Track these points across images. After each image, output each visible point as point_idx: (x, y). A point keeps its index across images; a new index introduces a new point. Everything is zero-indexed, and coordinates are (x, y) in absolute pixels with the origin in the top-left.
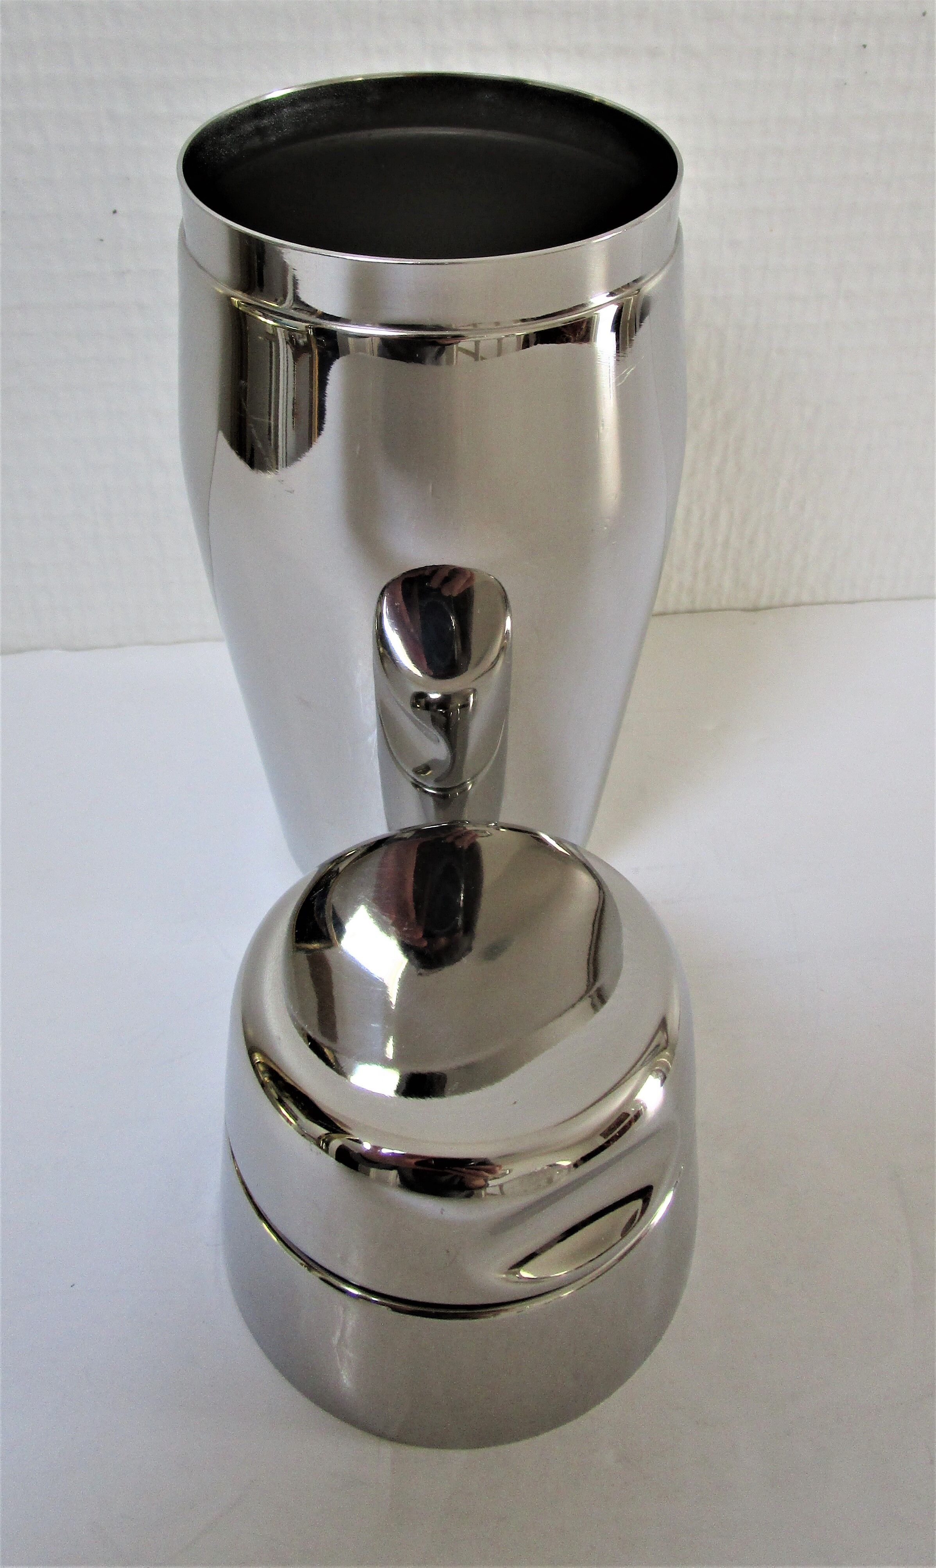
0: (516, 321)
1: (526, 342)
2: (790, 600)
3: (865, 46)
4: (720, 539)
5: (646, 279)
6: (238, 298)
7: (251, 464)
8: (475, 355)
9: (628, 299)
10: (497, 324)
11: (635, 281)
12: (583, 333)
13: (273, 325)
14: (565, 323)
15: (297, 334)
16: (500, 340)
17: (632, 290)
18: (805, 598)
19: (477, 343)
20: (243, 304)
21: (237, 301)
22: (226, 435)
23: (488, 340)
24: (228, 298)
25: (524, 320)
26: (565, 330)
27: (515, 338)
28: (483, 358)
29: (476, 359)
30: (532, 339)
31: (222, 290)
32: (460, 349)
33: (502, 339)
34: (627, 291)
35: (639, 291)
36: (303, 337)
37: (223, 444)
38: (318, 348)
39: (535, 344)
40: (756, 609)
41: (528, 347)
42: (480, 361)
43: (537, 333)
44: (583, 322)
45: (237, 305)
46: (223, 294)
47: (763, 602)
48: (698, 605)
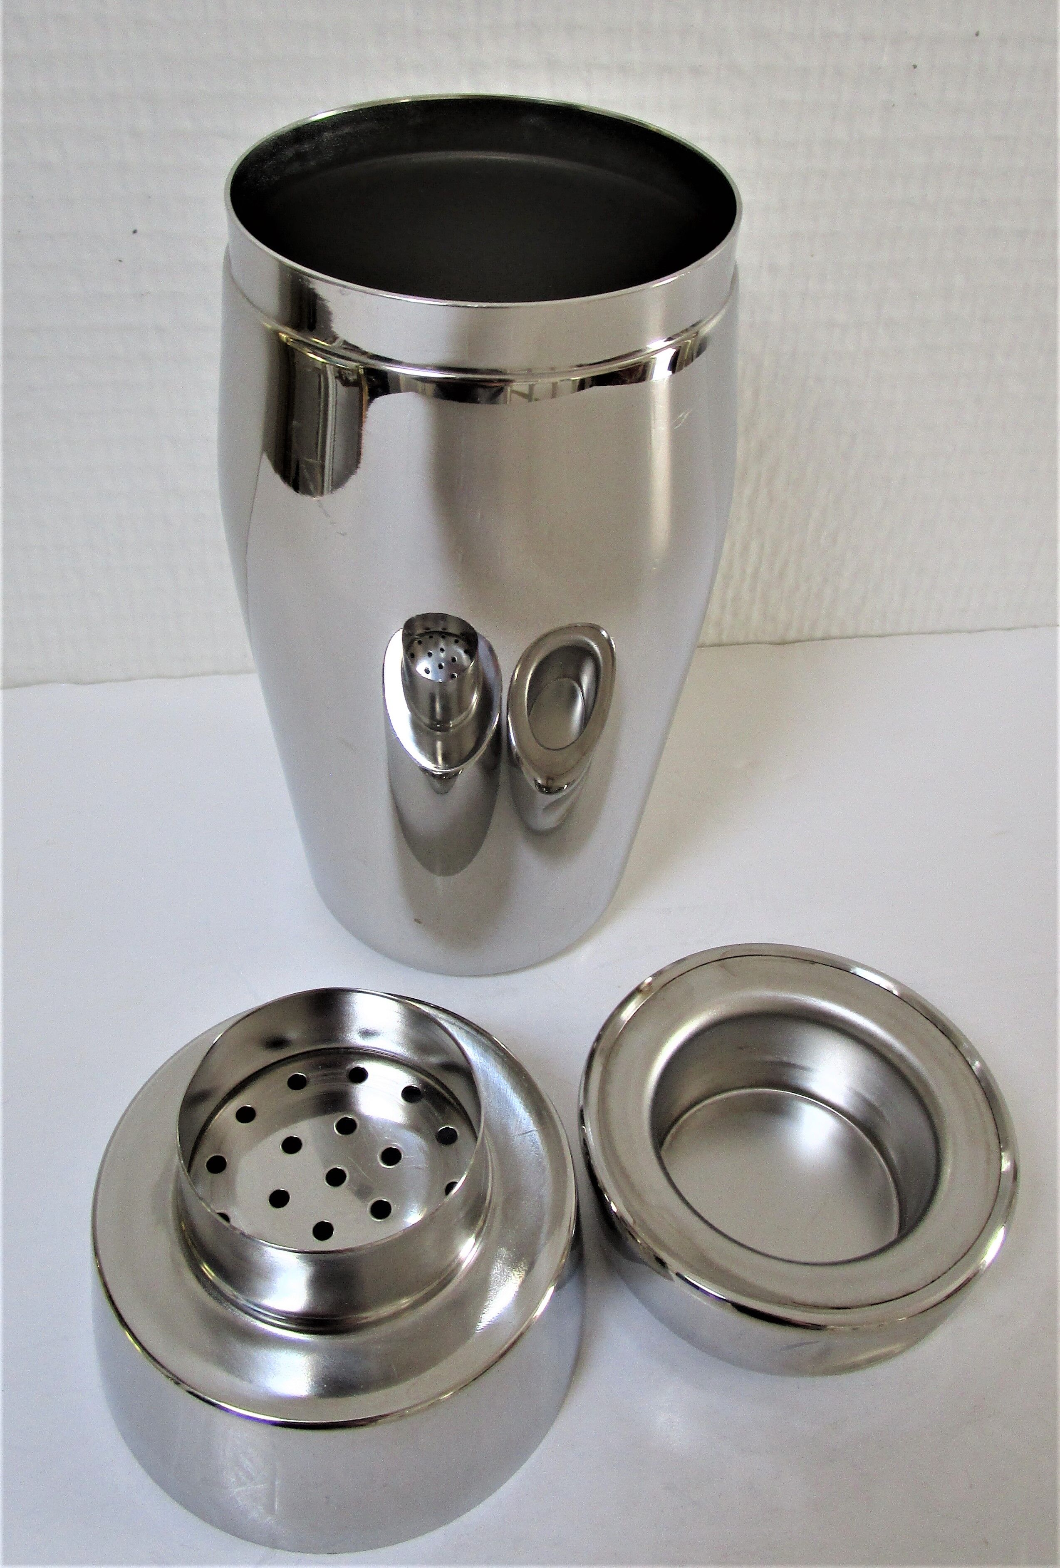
0: (572, 367)
1: (582, 385)
2: (819, 634)
3: (915, 67)
4: (749, 571)
5: (704, 322)
6: (286, 335)
7: (296, 488)
8: (528, 397)
9: (686, 342)
10: (552, 369)
11: (694, 326)
12: (638, 376)
13: (323, 362)
14: (621, 368)
15: (347, 372)
16: (554, 385)
17: (692, 333)
18: (835, 631)
19: (531, 387)
20: (292, 340)
21: (285, 336)
22: (269, 458)
23: (543, 384)
24: (276, 333)
25: (581, 366)
26: (622, 375)
27: (571, 382)
28: (536, 400)
29: (530, 400)
30: (590, 382)
31: (270, 325)
32: (513, 392)
33: (557, 383)
34: (685, 335)
35: (697, 335)
36: (353, 375)
37: (267, 467)
38: (369, 385)
39: (591, 386)
40: (783, 643)
41: (583, 389)
42: (534, 403)
43: (593, 378)
44: (640, 366)
45: (285, 340)
46: (271, 329)
47: (792, 635)
48: (725, 638)
